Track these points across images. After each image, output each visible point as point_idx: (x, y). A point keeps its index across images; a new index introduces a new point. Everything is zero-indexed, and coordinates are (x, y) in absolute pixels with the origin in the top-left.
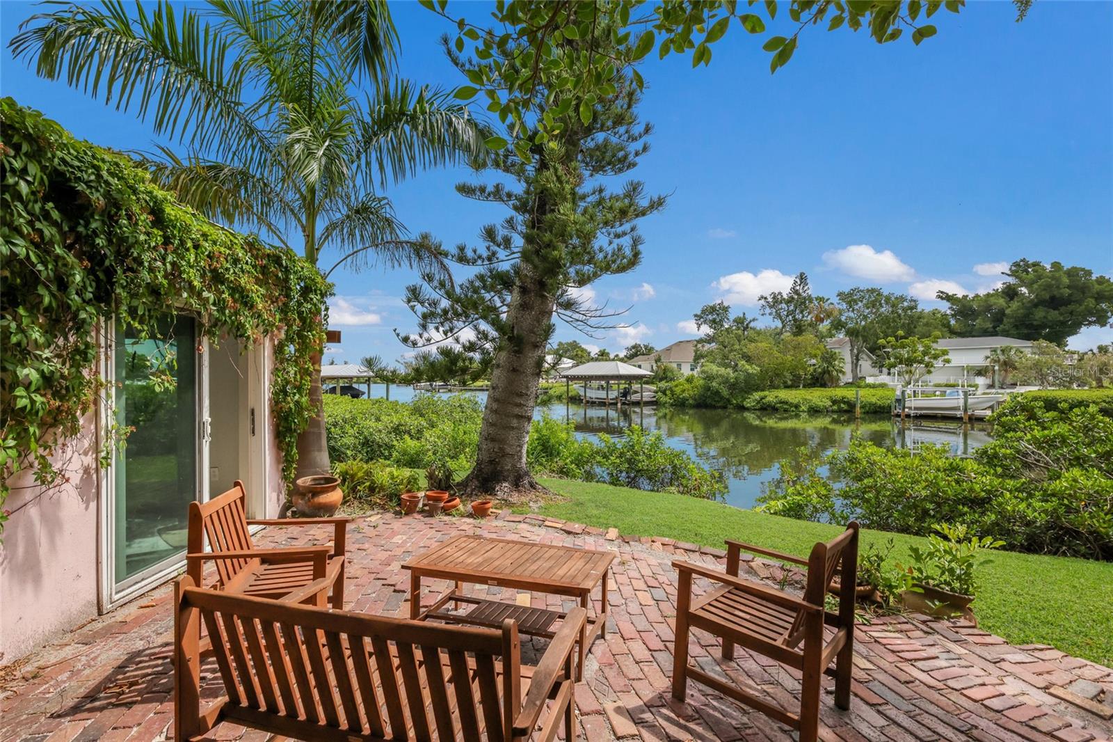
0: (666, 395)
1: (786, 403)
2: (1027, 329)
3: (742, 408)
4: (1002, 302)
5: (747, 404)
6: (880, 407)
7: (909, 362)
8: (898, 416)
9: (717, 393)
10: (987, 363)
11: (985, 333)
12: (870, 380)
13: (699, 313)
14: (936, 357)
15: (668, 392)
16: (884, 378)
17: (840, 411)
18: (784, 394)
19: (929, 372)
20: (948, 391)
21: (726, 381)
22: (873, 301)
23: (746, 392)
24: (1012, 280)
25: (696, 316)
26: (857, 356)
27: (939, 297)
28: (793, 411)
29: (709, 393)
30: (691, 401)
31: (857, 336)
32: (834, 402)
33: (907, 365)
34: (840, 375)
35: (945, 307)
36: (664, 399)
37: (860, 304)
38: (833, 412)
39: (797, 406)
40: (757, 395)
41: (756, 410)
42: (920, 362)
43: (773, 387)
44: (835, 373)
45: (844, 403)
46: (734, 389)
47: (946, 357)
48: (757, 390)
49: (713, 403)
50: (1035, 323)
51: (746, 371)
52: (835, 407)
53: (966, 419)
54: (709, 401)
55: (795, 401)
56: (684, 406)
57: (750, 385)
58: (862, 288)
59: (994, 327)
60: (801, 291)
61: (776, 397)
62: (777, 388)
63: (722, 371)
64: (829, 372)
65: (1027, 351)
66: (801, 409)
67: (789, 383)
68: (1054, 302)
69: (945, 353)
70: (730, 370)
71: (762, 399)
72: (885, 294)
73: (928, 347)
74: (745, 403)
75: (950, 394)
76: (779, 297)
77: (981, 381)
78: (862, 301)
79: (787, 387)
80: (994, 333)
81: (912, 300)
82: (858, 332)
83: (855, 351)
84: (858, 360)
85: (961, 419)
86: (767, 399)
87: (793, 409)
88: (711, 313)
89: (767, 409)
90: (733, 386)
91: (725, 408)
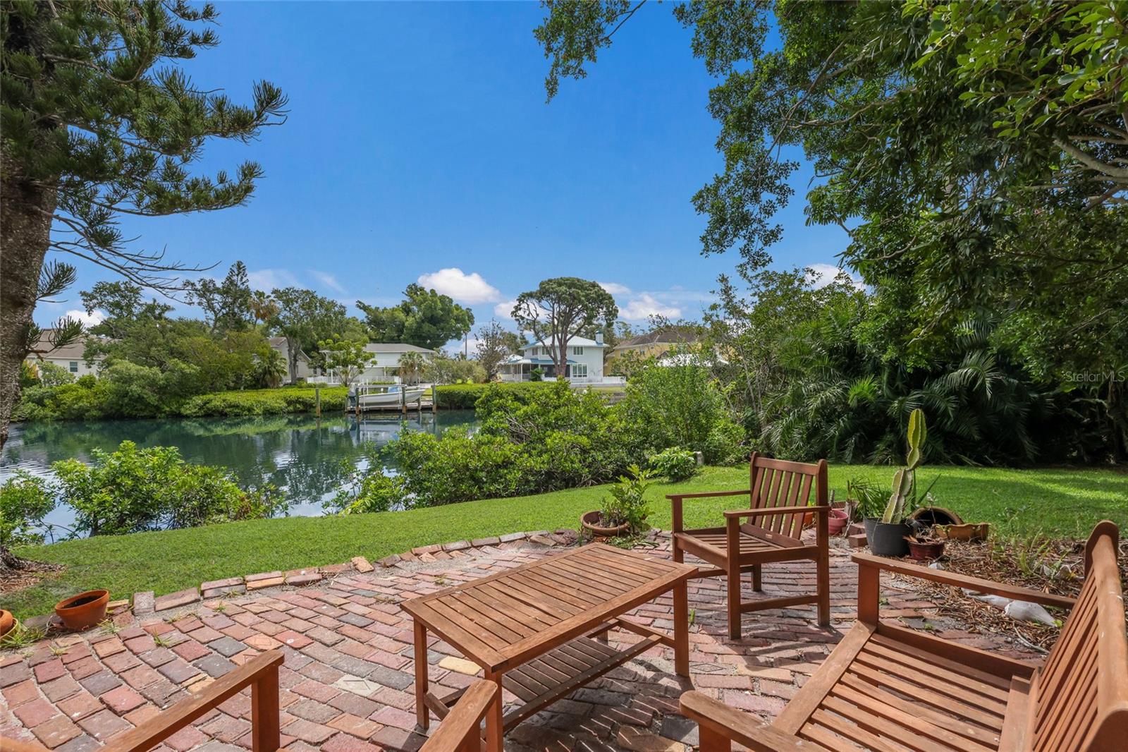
0: (44, 406)
1: (237, 407)
2: (418, 338)
3: (179, 417)
4: (402, 316)
5: (186, 410)
6: (333, 405)
7: (345, 363)
8: (352, 412)
9: (140, 399)
10: (400, 365)
11: (392, 340)
12: (310, 381)
13: (90, 291)
14: (366, 359)
15: (47, 402)
16: (321, 379)
17: (296, 412)
18: (232, 397)
19: (361, 372)
20: (390, 388)
21: (152, 383)
22: (309, 303)
23: (181, 397)
24: (407, 299)
25: (83, 294)
26: (295, 357)
27: (358, 306)
28: (246, 415)
29: (126, 400)
30: (94, 413)
31: (295, 336)
32: (289, 403)
33: (343, 366)
34: (282, 376)
35: (361, 316)
36: (39, 412)
37: (295, 305)
38: (289, 413)
39: (250, 410)
40: (198, 400)
41: (198, 417)
42: (354, 363)
43: (214, 389)
44: (276, 374)
45: (300, 403)
46: (164, 393)
47: (373, 359)
48: (197, 393)
49: (134, 413)
50: (424, 335)
51: (182, 370)
52: (291, 408)
53: (404, 411)
54: (126, 411)
55: (247, 404)
56: (82, 419)
57: (186, 388)
58: (296, 289)
59: (399, 336)
60: (239, 283)
61: (224, 400)
62: (220, 390)
63: (146, 370)
64: (270, 373)
65: (425, 357)
66: (255, 413)
67: (232, 384)
68: (433, 320)
69: (372, 355)
70: (156, 369)
71: (205, 403)
72: (319, 297)
73: (359, 350)
74: (182, 410)
75: (391, 390)
76: (212, 285)
77: (397, 380)
78: (297, 302)
79: (229, 389)
80: (399, 342)
81: (341, 307)
82: (296, 332)
83: (293, 351)
84: (296, 360)
85: (401, 411)
86: (214, 403)
87: (246, 412)
88: (111, 293)
89: (211, 415)
90: (162, 390)
91: (153, 417)
